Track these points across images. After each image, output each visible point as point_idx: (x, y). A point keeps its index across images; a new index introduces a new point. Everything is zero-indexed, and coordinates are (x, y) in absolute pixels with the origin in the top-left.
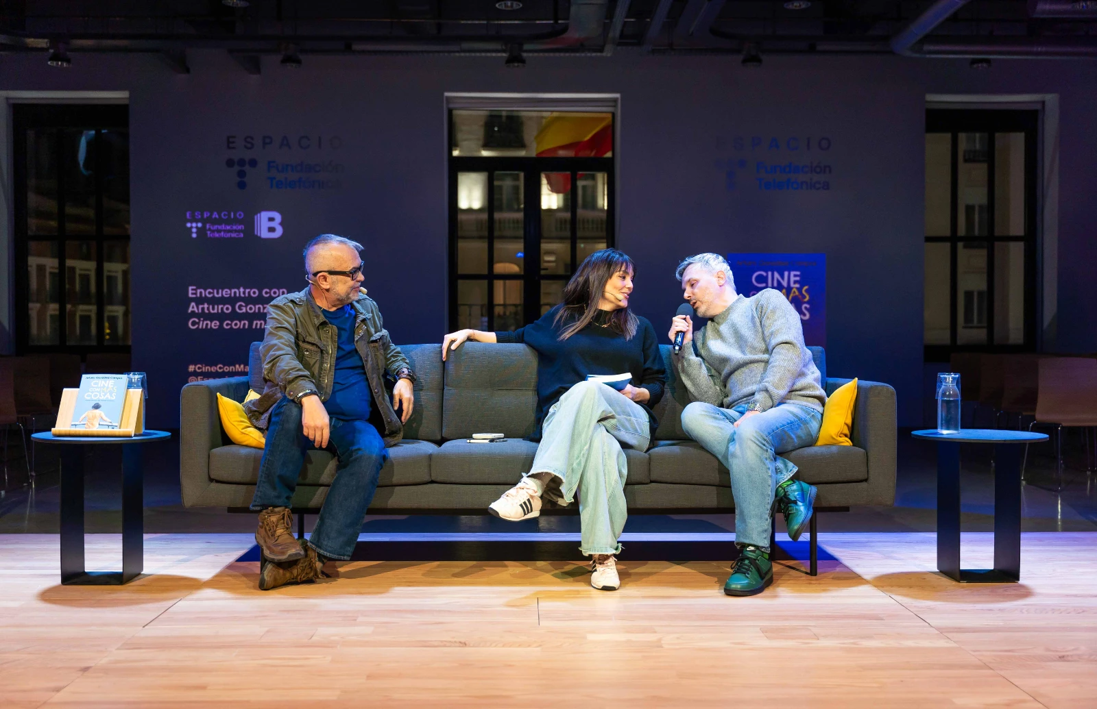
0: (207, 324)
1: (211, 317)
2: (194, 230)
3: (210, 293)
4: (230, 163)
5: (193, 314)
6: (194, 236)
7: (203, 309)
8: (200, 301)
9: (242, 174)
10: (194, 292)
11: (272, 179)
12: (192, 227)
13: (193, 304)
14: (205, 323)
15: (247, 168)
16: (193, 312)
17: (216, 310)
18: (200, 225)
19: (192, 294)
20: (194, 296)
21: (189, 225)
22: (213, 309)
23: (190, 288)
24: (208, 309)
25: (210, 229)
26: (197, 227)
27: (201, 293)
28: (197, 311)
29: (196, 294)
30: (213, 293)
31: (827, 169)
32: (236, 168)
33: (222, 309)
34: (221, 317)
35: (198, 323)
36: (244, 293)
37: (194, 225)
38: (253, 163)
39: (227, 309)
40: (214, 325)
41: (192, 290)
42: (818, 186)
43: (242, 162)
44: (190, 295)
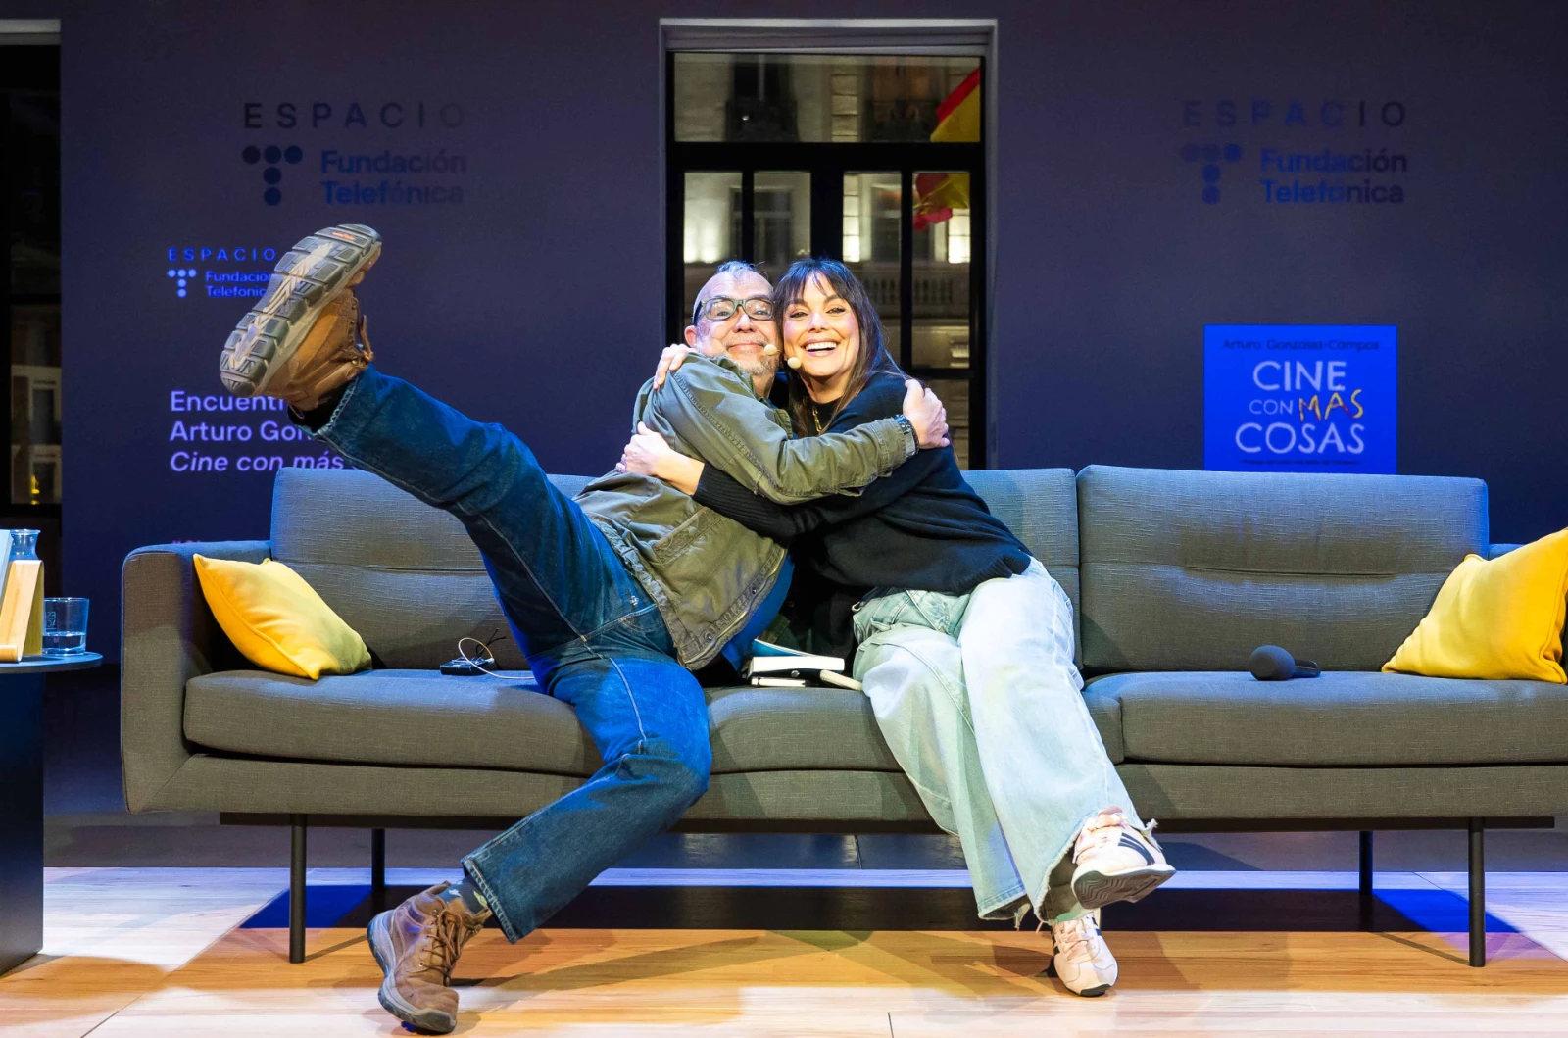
0: (205, 464)
1: (211, 449)
2: (182, 283)
3: (211, 403)
4: (251, 155)
5: (179, 444)
6: (182, 293)
7: (198, 433)
8: (191, 418)
9: (272, 176)
10: (182, 401)
11: (329, 184)
12: (177, 278)
13: (179, 424)
14: (202, 460)
15: (282, 164)
16: (179, 439)
17: (223, 435)
18: (192, 273)
19: (178, 405)
20: (182, 409)
21: (172, 273)
22: (218, 434)
23: (174, 394)
24: (208, 433)
25: (211, 281)
26: (187, 278)
27: (194, 403)
28: (186, 438)
29: (184, 405)
30: (218, 403)
31: (1399, 164)
32: (263, 164)
33: (234, 433)
34: (232, 449)
35: (189, 462)
36: (276, 403)
37: (182, 273)
38: (294, 155)
39: (244, 434)
40: (219, 464)
41: (178, 397)
42: (1379, 194)
43: (272, 154)
44: (174, 408)
